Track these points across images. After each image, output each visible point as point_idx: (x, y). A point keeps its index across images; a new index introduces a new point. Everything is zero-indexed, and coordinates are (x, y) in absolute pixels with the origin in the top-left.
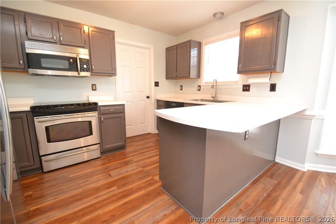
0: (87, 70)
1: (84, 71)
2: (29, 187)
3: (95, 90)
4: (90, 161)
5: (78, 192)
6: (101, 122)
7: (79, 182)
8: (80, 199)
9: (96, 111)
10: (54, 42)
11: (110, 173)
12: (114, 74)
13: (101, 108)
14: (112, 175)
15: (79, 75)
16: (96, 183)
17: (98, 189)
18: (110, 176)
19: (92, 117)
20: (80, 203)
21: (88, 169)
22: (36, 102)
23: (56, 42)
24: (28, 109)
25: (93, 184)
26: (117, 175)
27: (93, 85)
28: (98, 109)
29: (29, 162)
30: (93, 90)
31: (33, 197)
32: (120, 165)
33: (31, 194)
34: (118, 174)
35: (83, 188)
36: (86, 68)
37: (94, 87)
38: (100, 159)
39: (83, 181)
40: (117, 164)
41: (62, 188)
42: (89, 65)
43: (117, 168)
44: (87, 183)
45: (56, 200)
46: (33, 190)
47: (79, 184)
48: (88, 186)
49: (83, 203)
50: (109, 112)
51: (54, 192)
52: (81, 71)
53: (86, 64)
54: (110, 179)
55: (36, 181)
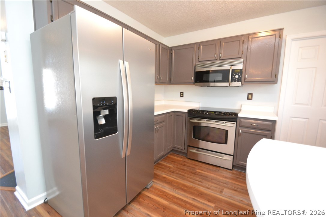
0: (239, 80)
1: (235, 81)
2: (175, 162)
3: (251, 99)
4: (221, 168)
5: (189, 185)
6: (239, 135)
7: (197, 179)
8: (184, 191)
9: (235, 122)
10: (215, 59)
11: (224, 190)
12: (274, 81)
13: (241, 120)
14: (223, 193)
15: (229, 85)
16: (205, 189)
17: (201, 194)
18: (221, 192)
19: (230, 127)
20: (183, 193)
21: (212, 173)
22: (201, 106)
23: (217, 59)
24: (186, 111)
25: (203, 188)
26: (228, 196)
27: (249, 94)
28: (238, 121)
29: (182, 146)
30: (248, 99)
31: (170, 169)
32: (243, 190)
33: (171, 167)
34: (230, 197)
35: (194, 185)
36: (238, 78)
37: (250, 96)
38: (231, 171)
39: (200, 180)
40: (240, 187)
41: (185, 175)
42: (241, 75)
43: (235, 190)
44: (200, 183)
45: (176, 180)
46: (174, 165)
47: (195, 180)
48: (199, 186)
49: (183, 195)
50: (251, 126)
51: (180, 174)
52: (231, 82)
53: (238, 75)
54: (217, 194)
55: (180, 161)
